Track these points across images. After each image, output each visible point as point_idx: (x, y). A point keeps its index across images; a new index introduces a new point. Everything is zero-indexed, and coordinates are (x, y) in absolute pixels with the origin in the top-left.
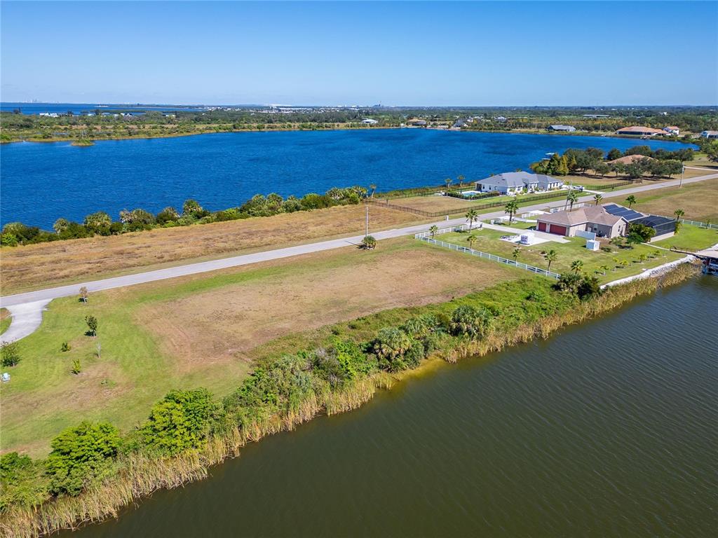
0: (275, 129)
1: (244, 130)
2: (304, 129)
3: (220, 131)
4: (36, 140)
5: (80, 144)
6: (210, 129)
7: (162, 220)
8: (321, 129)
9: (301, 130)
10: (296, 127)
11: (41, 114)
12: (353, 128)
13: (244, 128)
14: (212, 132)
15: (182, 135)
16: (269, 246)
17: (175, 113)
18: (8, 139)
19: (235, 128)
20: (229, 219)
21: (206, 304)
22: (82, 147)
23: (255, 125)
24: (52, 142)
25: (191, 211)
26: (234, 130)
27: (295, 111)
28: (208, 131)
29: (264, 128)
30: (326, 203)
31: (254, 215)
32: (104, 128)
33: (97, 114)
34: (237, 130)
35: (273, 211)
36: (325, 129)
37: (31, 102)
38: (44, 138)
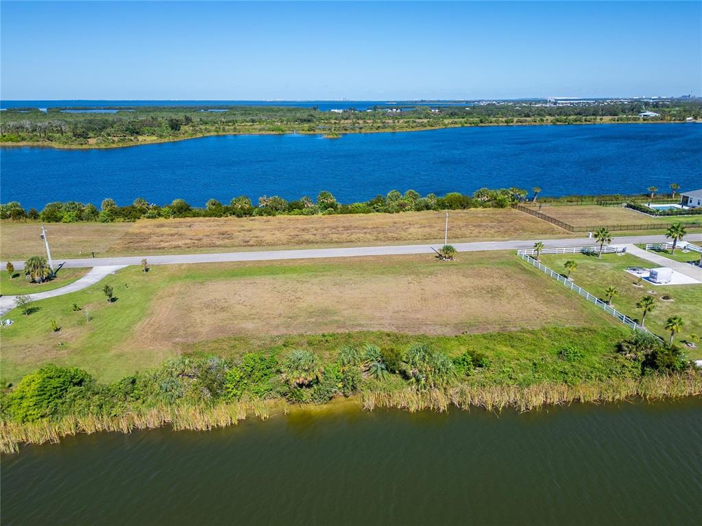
0: (524, 124)
1: (491, 124)
2: (558, 123)
3: (466, 125)
4: (304, 132)
5: (330, 137)
6: (456, 123)
7: (292, 207)
8: (578, 123)
9: (554, 124)
10: (549, 121)
11: (332, 110)
12: (620, 122)
13: (491, 122)
14: (456, 126)
15: (425, 129)
16: (350, 243)
17: (439, 108)
18: (283, 131)
19: (481, 122)
20: (350, 213)
21: (219, 290)
22: (331, 139)
23: (504, 119)
24: (314, 134)
25: (323, 202)
26: (481, 124)
27: (573, 104)
28: (453, 126)
29: (512, 122)
30: (464, 204)
31: (377, 211)
32: (365, 122)
33: (375, 110)
34: (484, 125)
35: (402, 207)
36: (584, 123)
37: (342, 100)
38: (309, 130)
